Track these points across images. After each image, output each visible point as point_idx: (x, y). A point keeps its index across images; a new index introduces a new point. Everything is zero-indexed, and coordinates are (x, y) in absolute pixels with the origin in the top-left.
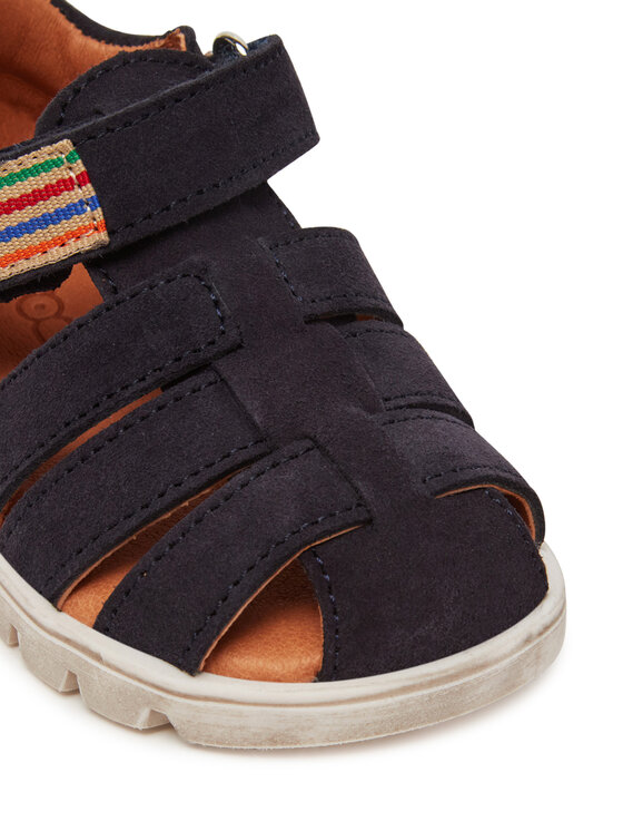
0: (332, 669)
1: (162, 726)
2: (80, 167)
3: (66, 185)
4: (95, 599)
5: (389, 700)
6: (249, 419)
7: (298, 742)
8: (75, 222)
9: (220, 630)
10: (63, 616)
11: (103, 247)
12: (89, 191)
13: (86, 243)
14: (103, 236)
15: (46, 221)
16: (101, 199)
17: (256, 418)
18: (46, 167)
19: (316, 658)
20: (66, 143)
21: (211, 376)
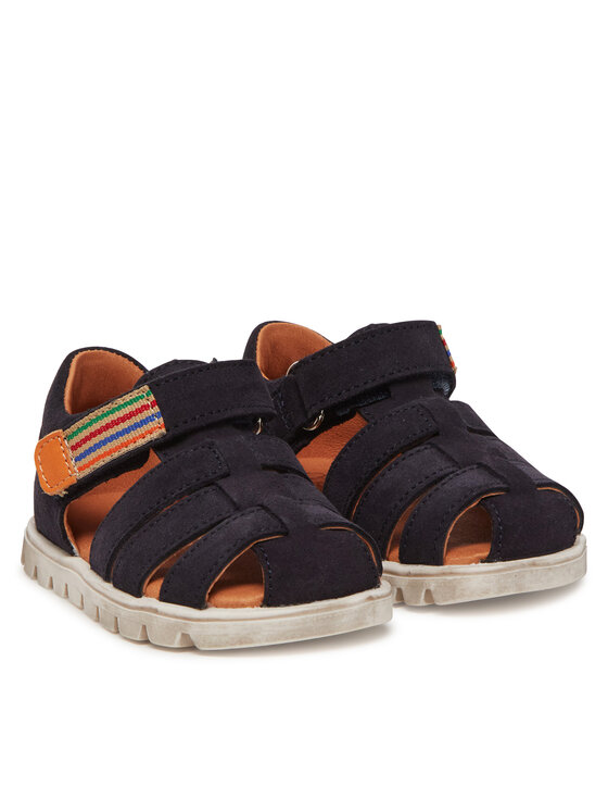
0: (268, 602)
1: (190, 647)
2: (152, 398)
3: (146, 407)
4: (157, 586)
5: (296, 618)
6: (231, 500)
7: (252, 642)
8: (151, 425)
9: (214, 579)
10: (144, 598)
11: (164, 436)
12: (156, 409)
13: (155, 435)
14: (164, 430)
15: (137, 426)
16: (163, 413)
17: (235, 500)
18: (136, 400)
19: (261, 595)
20: (146, 387)
21: (214, 487)
